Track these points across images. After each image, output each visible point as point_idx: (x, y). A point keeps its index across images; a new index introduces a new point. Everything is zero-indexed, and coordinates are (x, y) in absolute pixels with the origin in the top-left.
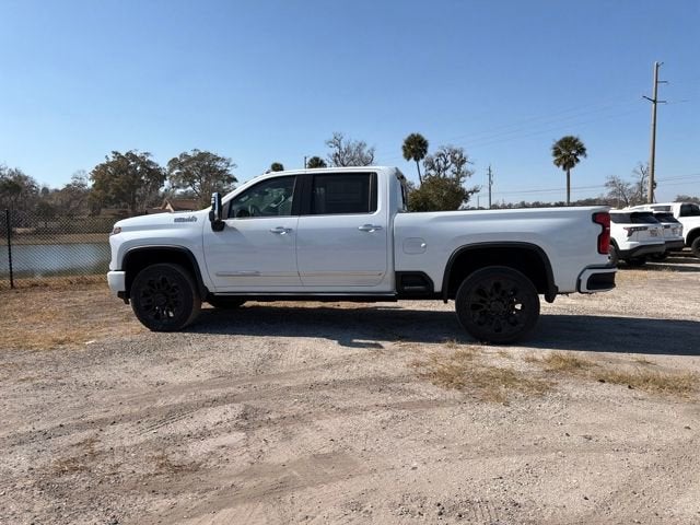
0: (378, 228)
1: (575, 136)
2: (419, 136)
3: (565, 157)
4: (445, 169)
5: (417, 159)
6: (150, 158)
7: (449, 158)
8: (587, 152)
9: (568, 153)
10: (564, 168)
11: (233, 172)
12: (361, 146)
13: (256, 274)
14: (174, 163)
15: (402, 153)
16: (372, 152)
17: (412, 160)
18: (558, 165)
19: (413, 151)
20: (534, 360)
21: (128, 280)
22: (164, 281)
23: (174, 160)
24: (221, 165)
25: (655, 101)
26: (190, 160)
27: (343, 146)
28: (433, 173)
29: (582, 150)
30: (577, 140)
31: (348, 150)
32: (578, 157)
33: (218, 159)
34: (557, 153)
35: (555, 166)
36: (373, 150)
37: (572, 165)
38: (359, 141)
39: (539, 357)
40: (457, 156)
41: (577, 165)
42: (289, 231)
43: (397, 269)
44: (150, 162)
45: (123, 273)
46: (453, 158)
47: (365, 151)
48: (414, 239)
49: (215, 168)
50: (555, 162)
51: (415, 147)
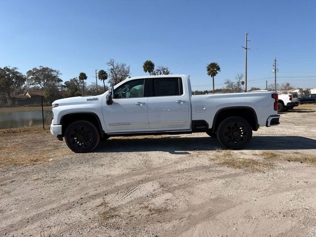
0: (184, 102)
1: (216, 63)
2: (150, 62)
3: (212, 71)
5: (150, 72)
6: (17, 70)
7: (162, 72)
8: (220, 69)
9: (213, 70)
10: (212, 76)
11: (60, 77)
12: (123, 66)
13: (129, 124)
14: (30, 73)
15: (143, 69)
16: (129, 68)
17: (148, 72)
18: (209, 75)
19: (148, 68)
20: (256, 155)
21: (63, 129)
22: (82, 129)
23: (30, 71)
24: (54, 74)
25: (246, 49)
26: (38, 71)
27: (115, 65)
29: (218, 69)
30: (216, 64)
31: (117, 67)
32: (217, 71)
33: (52, 71)
34: (209, 70)
35: (208, 75)
36: (129, 67)
37: (215, 75)
38: (123, 63)
39: (258, 154)
40: (165, 71)
41: (217, 75)
42: (144, 104)
43: (193, 119)
44: (17, 72)
45: (61, 126)
47: (125, 68)
48: (200, 106)
49: (51, 75)
50: (208, 73)
51: (149, 67)
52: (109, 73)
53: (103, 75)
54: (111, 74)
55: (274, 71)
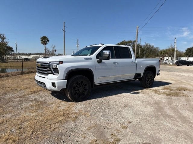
0: (134, 62)
8: (49, 41)
9: (45, 40)
10: (44, 45)
18: (42, 44)
25: (64, 31)
29: (48, 41)
30: (46, 38)
32: (47, 42)
34: (42, 40)
37: (46, 44)
45: (66, 80)
48: (140, 65)
50: (41, 42)
55: (77, 46)
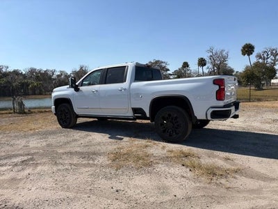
0: (125, 89)
2: (249, 44)
4: (268, 58)
5: (249, 55)
7: (269, 53)
11: (168, 67)
12: (222, 51)
16: (227, 53)
17: (246, 55)
27: (214, 52)
28: (261, 61)
31: (216, 54)
33: (163, 62)
40: (274, 52)
42: (97, 91)
43: (132, 107)
45: (54, 107)
46: (272, 53)
47: (224, 53)
51: (248, 50)
52: (207, 60)
53: (202, 63)
54: (210, 61)
